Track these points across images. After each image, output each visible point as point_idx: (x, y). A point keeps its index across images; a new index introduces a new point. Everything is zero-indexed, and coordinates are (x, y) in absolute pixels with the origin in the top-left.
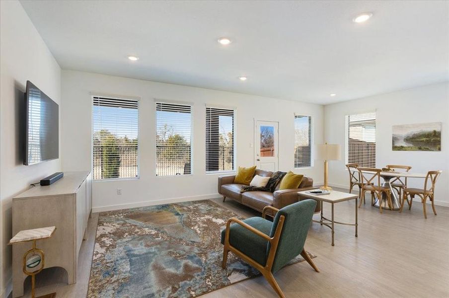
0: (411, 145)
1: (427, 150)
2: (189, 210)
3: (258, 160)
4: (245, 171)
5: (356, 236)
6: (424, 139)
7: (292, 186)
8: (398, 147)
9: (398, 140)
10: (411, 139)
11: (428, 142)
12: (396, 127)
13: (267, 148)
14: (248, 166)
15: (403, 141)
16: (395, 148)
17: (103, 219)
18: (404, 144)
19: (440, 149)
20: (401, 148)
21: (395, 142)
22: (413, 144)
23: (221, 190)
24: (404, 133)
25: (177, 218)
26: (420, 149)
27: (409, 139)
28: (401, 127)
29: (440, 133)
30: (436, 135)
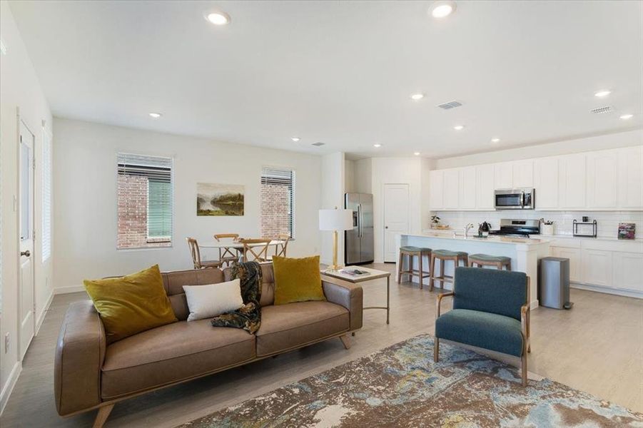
0: (219, 209)
1: (233, 214)
6: (231, 202)
8: (205, 211)
9: (204, 202)
10: (220, 201)
11: (234, 206)
12: (201, 185)
15: (209, 203)
16: (200, 212)
18: (211, 208)
19: (243, 214)
20: (208, 213)
21: (201, 205)
22: (220, 208)
24: (211, 194)
26: (227, 214)
27: (216, 202)
28: (207, 186)
29: (243, 197)
30: (240, 198)
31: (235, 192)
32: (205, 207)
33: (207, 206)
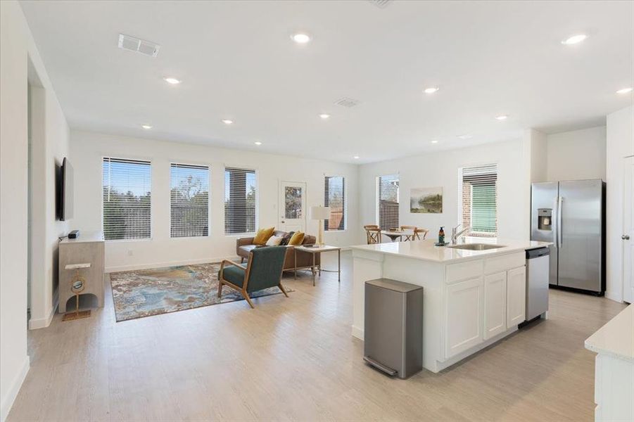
0: (423, 208)
1: (433, 212)
2: (204, 269)
3: (283, 222)
4: (263, 232)
5: (339, 281)
6: (432, 202)
7: (296, 243)
8: (414, 209)
9: (415, 202)
10: (424, 201)
11: (434, 205)
12: (413, 191)
13: (292, 210)
14: (267, 228)
15: (418, 203)
16: (412, 210)
17: (115, 277)
19: (441, 211)
20: (416, 210)
21: (413, 204)
22: (425, 207)
23: (240, 252)
24: (418, 197)
25: (190, 275)
26: (429, 211)
27: (423, 202)
28: (416, 190)
29: (441, 197)
30: (439, 198)
31: (434, 194)
32: (414, 207)
33: (417, 206)
